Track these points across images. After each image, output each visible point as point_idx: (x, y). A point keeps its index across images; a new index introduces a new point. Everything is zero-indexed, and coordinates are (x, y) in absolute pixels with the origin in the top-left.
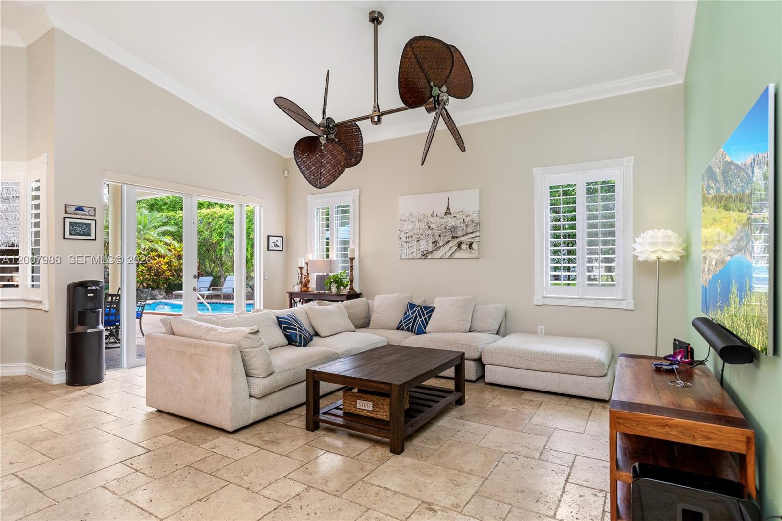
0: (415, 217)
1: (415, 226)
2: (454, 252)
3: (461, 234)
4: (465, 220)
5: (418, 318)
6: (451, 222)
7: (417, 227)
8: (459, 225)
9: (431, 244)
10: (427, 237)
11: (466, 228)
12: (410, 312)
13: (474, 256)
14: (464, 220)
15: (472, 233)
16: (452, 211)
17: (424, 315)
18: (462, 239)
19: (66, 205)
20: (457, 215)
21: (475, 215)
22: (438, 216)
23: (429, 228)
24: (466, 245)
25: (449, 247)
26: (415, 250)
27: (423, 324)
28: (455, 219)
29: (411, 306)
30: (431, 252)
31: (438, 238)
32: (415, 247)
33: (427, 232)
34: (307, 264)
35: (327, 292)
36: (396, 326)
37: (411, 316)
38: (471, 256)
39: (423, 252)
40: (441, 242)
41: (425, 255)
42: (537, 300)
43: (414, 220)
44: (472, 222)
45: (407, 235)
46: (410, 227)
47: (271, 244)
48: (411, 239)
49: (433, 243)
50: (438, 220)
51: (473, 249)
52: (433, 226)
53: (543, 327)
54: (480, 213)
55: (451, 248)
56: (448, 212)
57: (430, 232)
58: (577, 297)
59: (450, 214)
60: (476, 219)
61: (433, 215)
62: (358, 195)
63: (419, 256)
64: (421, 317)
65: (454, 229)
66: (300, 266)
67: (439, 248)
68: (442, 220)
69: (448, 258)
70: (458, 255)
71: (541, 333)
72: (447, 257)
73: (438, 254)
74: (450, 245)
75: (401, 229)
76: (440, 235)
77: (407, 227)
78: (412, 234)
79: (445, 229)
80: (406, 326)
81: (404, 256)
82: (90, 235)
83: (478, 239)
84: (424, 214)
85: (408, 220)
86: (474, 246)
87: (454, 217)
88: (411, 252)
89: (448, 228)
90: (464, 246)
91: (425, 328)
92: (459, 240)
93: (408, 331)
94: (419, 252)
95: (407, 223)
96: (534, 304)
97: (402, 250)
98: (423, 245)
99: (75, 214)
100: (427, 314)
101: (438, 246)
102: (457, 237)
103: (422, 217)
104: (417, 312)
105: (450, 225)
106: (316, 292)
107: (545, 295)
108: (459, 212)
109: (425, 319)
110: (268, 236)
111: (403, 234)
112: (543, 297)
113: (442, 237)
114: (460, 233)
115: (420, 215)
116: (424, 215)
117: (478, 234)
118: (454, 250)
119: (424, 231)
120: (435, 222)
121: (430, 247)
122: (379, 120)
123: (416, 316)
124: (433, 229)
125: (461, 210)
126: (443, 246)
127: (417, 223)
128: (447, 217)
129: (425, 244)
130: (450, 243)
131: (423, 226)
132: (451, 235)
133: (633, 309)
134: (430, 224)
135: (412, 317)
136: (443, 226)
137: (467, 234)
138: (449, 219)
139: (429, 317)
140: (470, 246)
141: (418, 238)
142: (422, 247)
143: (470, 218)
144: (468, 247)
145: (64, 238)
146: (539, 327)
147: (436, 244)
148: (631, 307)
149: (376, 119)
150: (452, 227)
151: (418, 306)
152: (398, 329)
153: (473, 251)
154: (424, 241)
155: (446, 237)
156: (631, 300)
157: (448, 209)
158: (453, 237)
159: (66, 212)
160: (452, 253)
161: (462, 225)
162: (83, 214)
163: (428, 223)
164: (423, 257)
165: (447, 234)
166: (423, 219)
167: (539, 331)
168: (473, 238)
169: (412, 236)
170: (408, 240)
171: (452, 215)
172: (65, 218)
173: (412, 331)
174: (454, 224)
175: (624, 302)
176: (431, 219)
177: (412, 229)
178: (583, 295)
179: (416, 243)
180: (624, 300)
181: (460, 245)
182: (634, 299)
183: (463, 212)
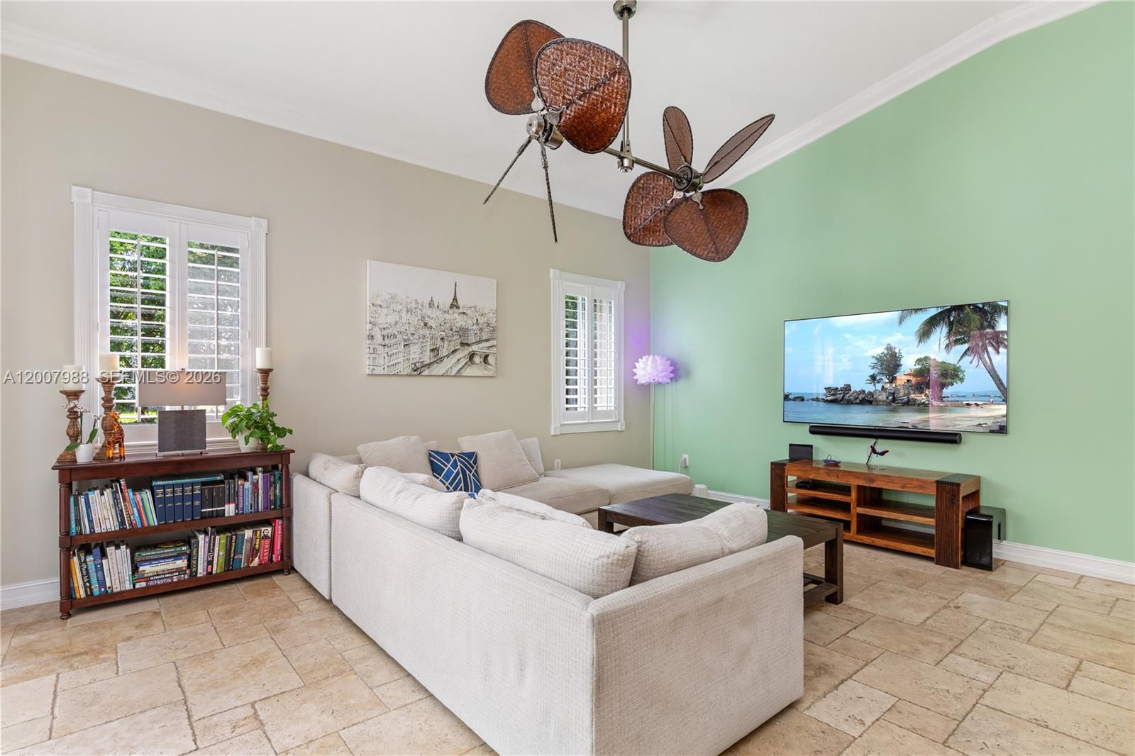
0: (401, 304)
1: (401, 318)
2: (464, 366)
3: (474, 341)
4: (479, 321)
5: (467, 472)
6: (460, 321)
7: (404, 321)
8: (470, 328)
9: (428, 351)
10: (421, 340)
11: (480, 333)
12: (448, 466)
13: (490, 373)
14: (477, 320)
15: (487, 340)
16: (460, 303)
18: (475, 348)
20: (469, 312)
21: (491, 315)
22: (440, 307)
23: (426, 325)
24: (481, 356)
25: (455, 360)
26: (401, 360)
28: (465, 316)
29: (437, 454)
30: (429, 366)
31: (439, 343)
32: (401, 355)
33: (421, 332)
37: (455, 472)
38: (486, 373)
39: (415, 364)
40: (445, 350)
41: (418, 370)
42: (554, 429)
43: (399, 307)
44: (488, 325)
45: (384, 333)
46: (391, 319)
48: (393, 341)
49: (432, 350)
50: (439, 313)
51: (489, 364)
52: (431, 323)
53: (559, 460)
54: (496, 314)
55: (459, 360)
56: (454, 305)
57: (427, 332)
58: (586, 421)
59: (458, 308)
60: (493, 322)
61: (431, 304)
63: (409, 371)
65: (463, 331)
67: (441, 360)
68: (447, 316)
69: (455, 376)
70: (469, 371)
71: (558, 467)
72: (453, 374)
73: (439, 369)
74: (459, 355)
75: (373, 320)
76: (442, 339)
77: (386, 318)
78: (396, 333)
79: (451, 330)
81: (379, 371)
83: (494, 350)
84: (416, 300)
85: (388, 307)
86: (491, 359)
87: (464, 313)
88: (392, 363)
89: (454, 329)
90: (477, 359)
92: (470, 349)
94: (407, 364)
95: (385, 311)
96: (552, 434)
97: (374, 358)
98: (415, 353)
101: (440, 356)
102: (468, 345)
103: (414, 305)
104: (459, 464)
105: (458, 325)
107: (560, 422)
108: (471, 308)
109: (476, 472)
111: (376, 329)
112: (561, 425)
113: (446, 343)
114: (472, 339)
115: (409, 301)
116: (417, 303)
117: (494, 343)
118: (463, 364)
119: (416, 329)
120: (434, 317)
121: (427, 358)
124: (431, 328)
125: (474, 305)
126: (448, 356)
127: (403, 314)
128: (454, 313)
129: (419, 351)
130: (458, 352)
131: (415, 320)
132: (459, 341)
133: (625, 430)
134: (427, 319)
136: (448, 325)
137: (480, 342)
138: (456, 316)
139: (478, 468)
140: (486, 358)
141: (405, 340)
142: (412, 357)
143: (486, 319)
144: (482, 360)
146: (556, 461)
147: (436, 352)
148: (623, 428)
150: (461, 329)
151: (451, 454)
153: (489, 367)
154: (417, 346)
155: (452, 343)
156: (623, 421)
157: (455, 299)
158: (462, 344)
160: (461, 369)
161: (474, 327)
163: (423, 317)
164: (416, 373)
165: (454, 338)
166: (416, 308)
167: (556, 465)
168: (489, 347)
169: (395, 336)
170: (387, 342)
171: (461, 311)
174: (464, 324)
175: (619, 423)
176: (428, 312)
177: (396, 323)
178: (592, 419)
179: (402, 348)
180: (619, 421)
181: (472, 356)
182: (625, 421)
183: (475, 307)
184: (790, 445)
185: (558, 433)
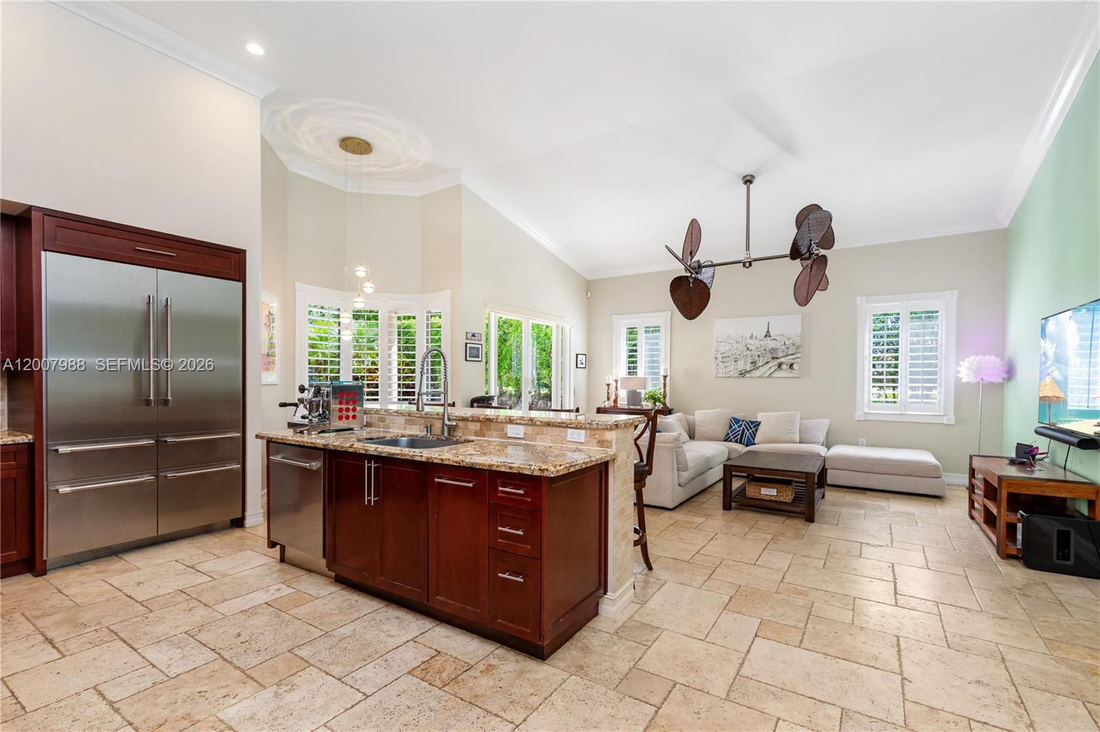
0: (733, 339)
1: (732, 347)
3: (782, 355)
4: (786, 343)
5: (746, 431)
6: (770, 344)
7: (734, 348)
8: (779, 347)
9: (750, 363)
10: (745, 357)
11: (787, 350)
12: (736, 426)
13: (795, 375)
15: (793, 354)
16: (772, 334)
17: (751, 429)
18: (782, 360)
19: (467, 333)
20: (778, 338)
21: (796, 338)
22: (758, 337)
23: (748, 349)
24: (787, 365)
25: (768, 368)
26: (732, 369)
27: (752, 436)
28: (775, 341)
29: (737, 421)
30: (750, 371)
31: (757, 358)
32: (733, 366)
33: (745, 353)
34: (616, 381)
35: (640, 407)
36: (723, 438)
37: (738, 430)
38: (791, 375)
39: (741, 371)
40: (760, 362)
41: (742, 374)
42: (859, 415)
43: (732, 341)
44: (794, 344)
45: (723, 355)
46: (727, 348)
47: (579, 362)
48: (728, 359)
49: (752, 363)
50: (757, 342)
51: (793, 369)
52: (751, 347)
53: (864, 440)
54: (801, 337)
55: (770, 368)
56: (768, 335)
57: (748, 353)
58: (899, 413)
59: (770, 336)
60: (798, 342)
61: (752, 337)
62: (670, 316)
63: (737, 375)
64: (748, 431)
65: (774, 350)
66: (607, 383)
67: (758, 368)
68: (762, 342)
69: (767, 377)
70: (778, 374)
71: (862, 445)
73: (756, 373)
74: (770, 365)
75: (717, 349)
76: (759, 356)
77: (724, 348)
78: (729, 355)
79: (765, 350)
80: (734, 438)
81: (720, 375)
82: (478, 357)
83: (799, 360)
85: (725, 342)
86: (795, 366)
87: (775, 339)
88: (727, 371)
89: (767, 349)
90: (784, 367)
91: (754, 440)
92: (779, 361)
93: (737, 442)
94: (736, 371)
95: (723, 344)
96: (856, 419)
97: (718, 369)
98: (741, 365)
99: (471, 339)
100: (754, 427)
101: (757, 366)
102: (777, 358)
103: (740, 339)
104: (742, 425)
105: (770, 347)
106: (627, 407)
107: (867, 411)
108: (780, 335)
109: (753, 431)
110: (577, 355)
111: (719, 354)
112: (864, 413)
113: (762, 358)
114: (780, 354)
115: (738, 336)
116: (742, 337)
117: (799, 355)
118: (773, 370)
119: (742, 352)
120: (753, 344)
121: (748, 367)
122: (750, 265)
123: (743, 430)
124: (751, 350)
125: (782, 333)
126: (762, 366)
127: (734, 344)
128: (767, 340)
129: (743, 364)
130: (770, 363)
131: (741, 347)
132: (771, 356)
133: (954, 423)
134: (748, 345)
135: (740, 430)
136: (763, 348)
137: (787, 355)
138: (769, 341)
139: (756, 430)
140: (791, 366)
141: (735, 358)
142: (739, 367)
143: (792, 341)
144: (788, 367)
145: (466, 360)
146: (860, 440)
147: (754, 364)
148: (952, 422)
149: (747, 264)
150: (772, 349)
151: (743, 421)
152: (726, 441)
153: (794, 371)
154: (742, 361)
155: (765, 358)
156: (952, 416)
157: (768, 332)
158: (773, 358)
159: (467, 339)
160: (772, 373)
161: (782, 347)
162: (475, 340)
163: (746, 345)
164: (741, 376)
165: (767, 355)
167: (860, 443)
168: (794, 359)
169: (729, 357)
170: (724, 360)
171: (772, 338)
172: (466, 344)
173: (741, 443)
174: (774, 346)
175: (945, 417)
176: (750, 341)
177: (730, 350)
178: (905, 411)
179: (733, 363)
180: (946, 415)
181: (780, 365)
182: (955, 415)
183: (783, 335)
184: (1018, 444)
185: (862, 418)
